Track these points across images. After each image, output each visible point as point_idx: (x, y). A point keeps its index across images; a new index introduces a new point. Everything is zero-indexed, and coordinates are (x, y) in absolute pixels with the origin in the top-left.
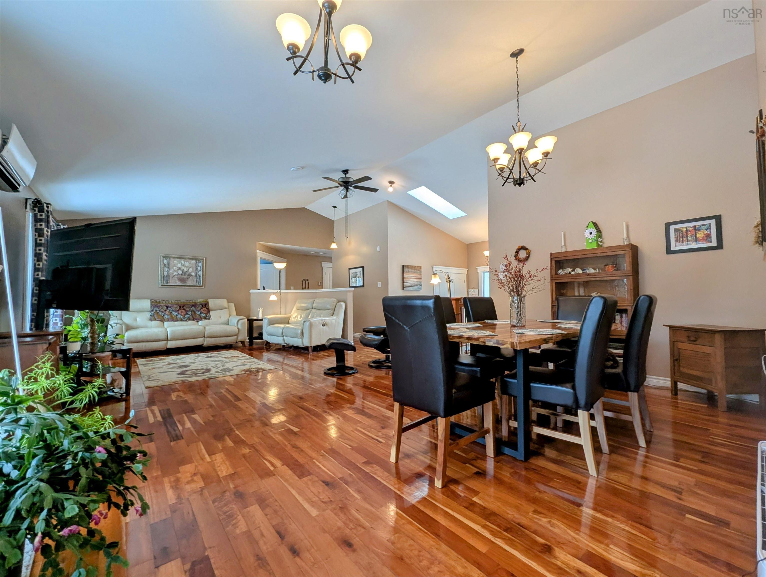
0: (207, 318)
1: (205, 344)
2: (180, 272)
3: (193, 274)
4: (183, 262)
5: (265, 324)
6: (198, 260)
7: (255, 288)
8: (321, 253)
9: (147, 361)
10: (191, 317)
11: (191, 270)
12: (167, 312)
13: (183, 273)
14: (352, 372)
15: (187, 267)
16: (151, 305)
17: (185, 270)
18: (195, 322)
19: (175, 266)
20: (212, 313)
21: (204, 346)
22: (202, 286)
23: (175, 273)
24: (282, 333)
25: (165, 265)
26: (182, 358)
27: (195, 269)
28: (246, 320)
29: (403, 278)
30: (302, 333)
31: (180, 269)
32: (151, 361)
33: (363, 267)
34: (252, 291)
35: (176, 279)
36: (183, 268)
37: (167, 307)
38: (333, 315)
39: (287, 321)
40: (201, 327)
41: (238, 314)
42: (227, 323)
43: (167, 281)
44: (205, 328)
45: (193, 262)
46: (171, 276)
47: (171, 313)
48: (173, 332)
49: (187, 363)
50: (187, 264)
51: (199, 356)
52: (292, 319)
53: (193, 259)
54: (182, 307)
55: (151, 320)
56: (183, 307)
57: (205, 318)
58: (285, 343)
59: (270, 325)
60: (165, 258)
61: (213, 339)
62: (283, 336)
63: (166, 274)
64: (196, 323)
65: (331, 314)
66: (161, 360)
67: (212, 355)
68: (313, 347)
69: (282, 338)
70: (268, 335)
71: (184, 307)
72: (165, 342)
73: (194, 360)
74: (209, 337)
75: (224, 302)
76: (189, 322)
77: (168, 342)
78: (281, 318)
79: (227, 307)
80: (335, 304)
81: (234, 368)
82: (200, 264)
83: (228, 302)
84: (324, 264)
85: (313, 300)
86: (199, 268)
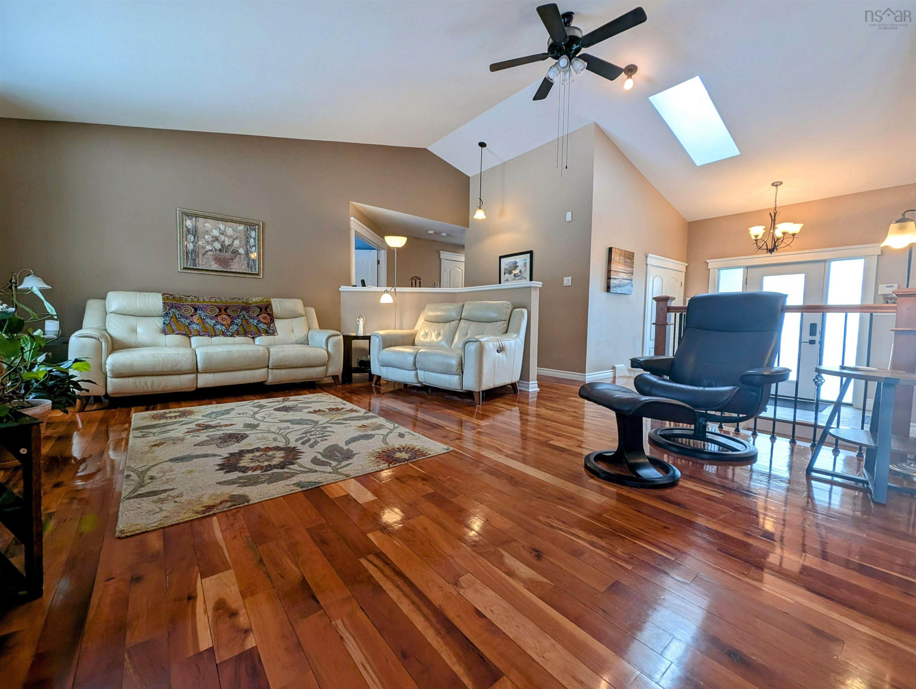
0: (270, 331)
1: (269, 381)
2: (218, 246)
3: (241, 251)
4: (222, 227)
5: (375, 343)
6: (250, 225)
7: (349, 284)
8: (444, 234)
9: (154, 417)
10: (241, 329)
11: (237, 242)
12: (195, 319)
13: (224, 248)
15: (229, 237)
16: (164, 303)
17: (227, 243)
18: (248, 339)
19: (207, 232)
20: (278, 324)
21: (267, 383)
22: (258, 274)
23: (209, 247)
24: (415, 364)
25: (188, 230)
26: (228, 412)
27: (244, 242)
28: (341, 337)
29: (609, 271)
30: (461, 365)
31: (216, 239)
32: (162, 417)
33: (531, 253)
34: (343, 288)
35: (211, 258)
36: (222, 238)
37: (196, 310)
38: (506, 332)
39: (410, 341)
40: (261, 348)
41: (322, 326)
42: (306, 342)
43: (194, 260)
44: (268, 349)
45: (241, 227)
46: (202, 251)
47: (203, 320)
48: (208, 357)
49: (238, 428)
50: (230, 231)
51: (261, 407)
52: (420, 338)
53: (240, 223)
54: (223, 309)
55: (164, 332)
56: (225, 310)
57: (267, 333)
58: (419, 382)
59: (384, 348)
60: (190, 216)
61: (283, 371)
62: (416, 369)
63: (191, 246)
64: (251, 340)
65: (505, 330)
66: (184, 414)
67: (287, 404)
68: (483, 392)
69: (413, 373)
70: (383, 366)
71: (228, 311)
72: (193, 376)
73: (253, 416)
74: (274, 368)
75: (297, 305)
76: (238, 339)
77: (199, 375)
78: (403, 336)
79: (302, 313)
80: (509, 311)
82: (253, 234)
83: (305, 305)
84: (444, 255)
85: (462, 303)
86: (252, 241)
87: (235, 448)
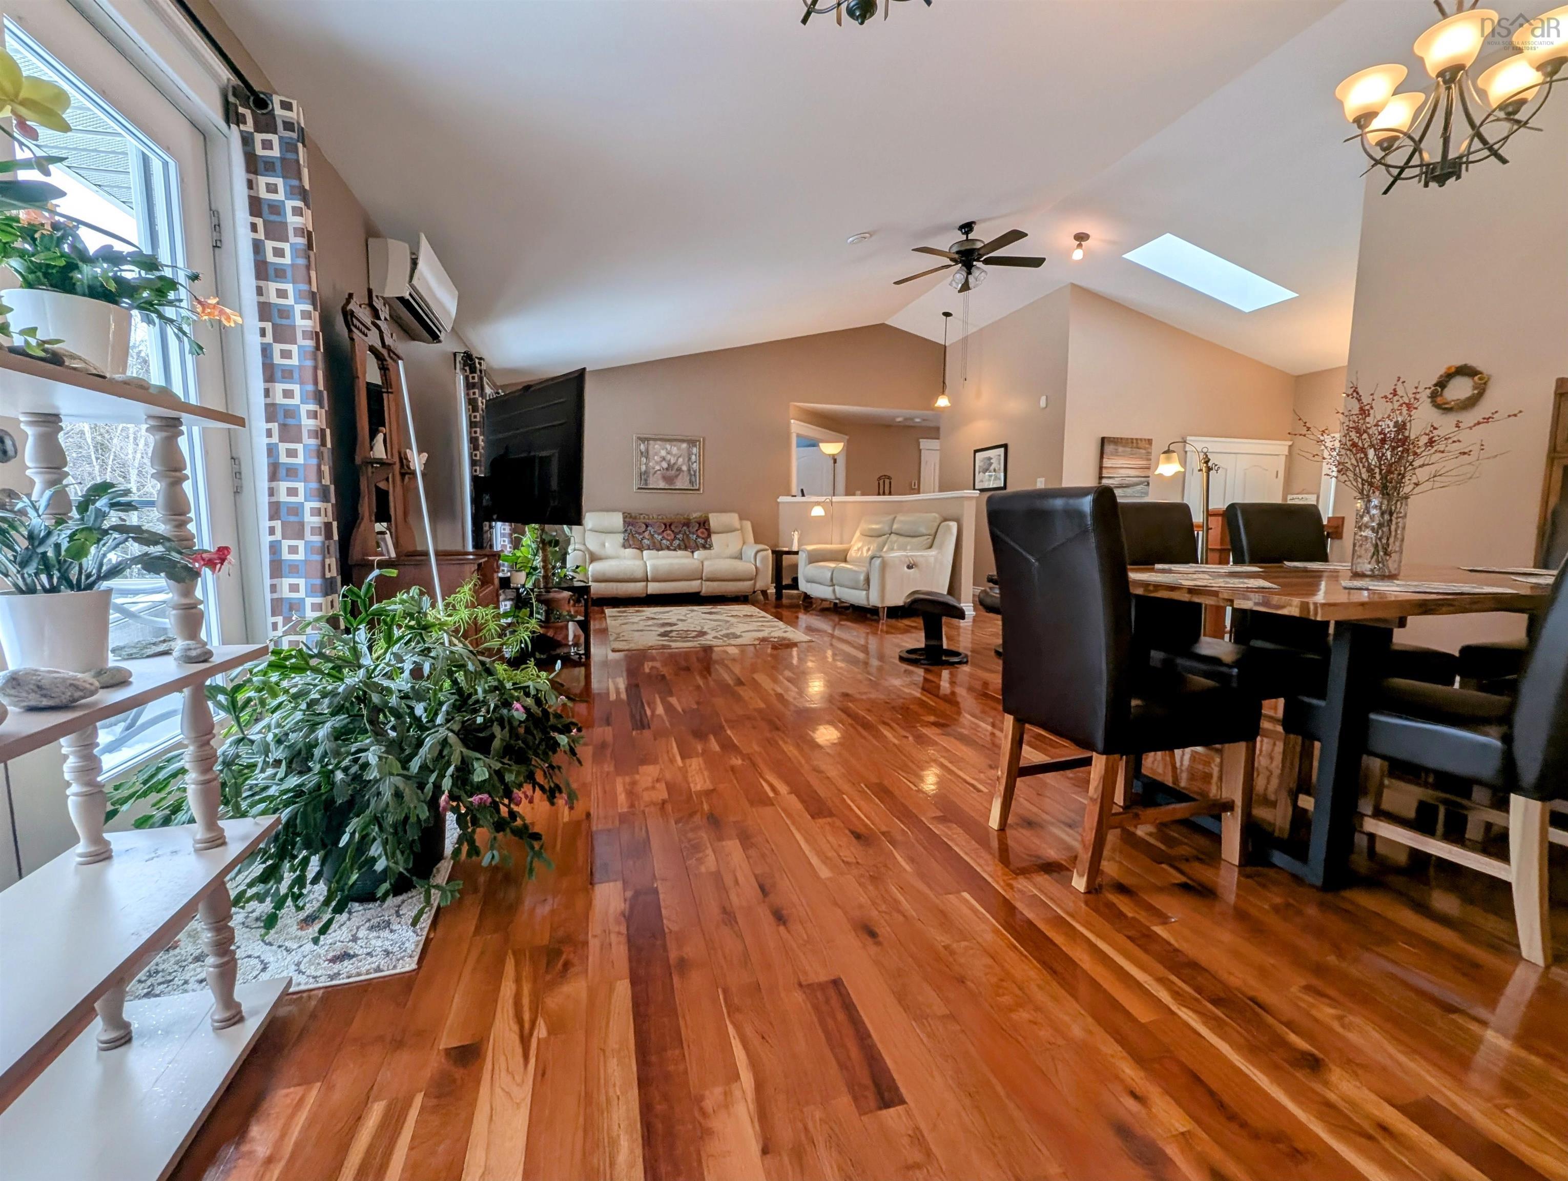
0: (707, 546)
1: (703, 591)
2: (665, 465)
3: (685, 468)
4: (668, 447)
5: (802, 559)
6: (692, 442)
7: (788, 493)
8: (917, 420)
9: (619, 612)
10: (682, 544)
11: (681, 460)
12: (646, 534)
13: (670, 467)
14: (956, 659)
15: (674, 455)
16: (624, 521)
17: (673, 461)
18: (687, 553)
19: (656, 454)
20: (715, 538)
21: (702, 594)
22: (698, 490)
23: (658, 468)
24: (832, 580)
25: (642, 453)
26: (668, 612)
27: (686, 459)
28: (770, 552)
29: (1101, 468)
30: (868, 580)
31: (664, 459)
32: (624, 612)
33: (1005, 446)
34: (782, 499)
35: (660, 477)
36: (669, 457)
37: (647, 526)
38: (931, 547)
39: (842, 557)
40: (696, 562)
41: (757, 541)
42: (739, 557)
43: (646, 480)
44: (702, 563)
45: (684, 445)
46: (652, 471)
47: (652, 536)
48: (655, 568)
49: (673, 620)
50: (675, 450)
51: (693, 611)
52: (852, 554)
53: (683, 441)
54: (668, 526)
55: (624, 546)
56: (670, 526)
57: (704, 547)
58: (837, 599)
59: (810, 562)
60: (643, 440)
61: (715, 584)
62: (833, 585)
63: (643, 468)
64: (690, 554)
65: (928, 545)
66: (638, 611)
67: (713, 610)
68: (889, 608)
69: (831, 588)
70: (808, 581)
71: (673, 527)
72: (644, 583)
73: (685, 616)
74: (708, 580)
75: (732, 519)
76: (680, 553)
77: (649, 584)
78: (831, 552)
79: (739, 527)
80: (936, 524)
81: (743, 634)
82: (695, 450)
83: (741, 519)
84: (925, 444)
85: (892, 517)
86: (693, 457)
87: (669, 629)
